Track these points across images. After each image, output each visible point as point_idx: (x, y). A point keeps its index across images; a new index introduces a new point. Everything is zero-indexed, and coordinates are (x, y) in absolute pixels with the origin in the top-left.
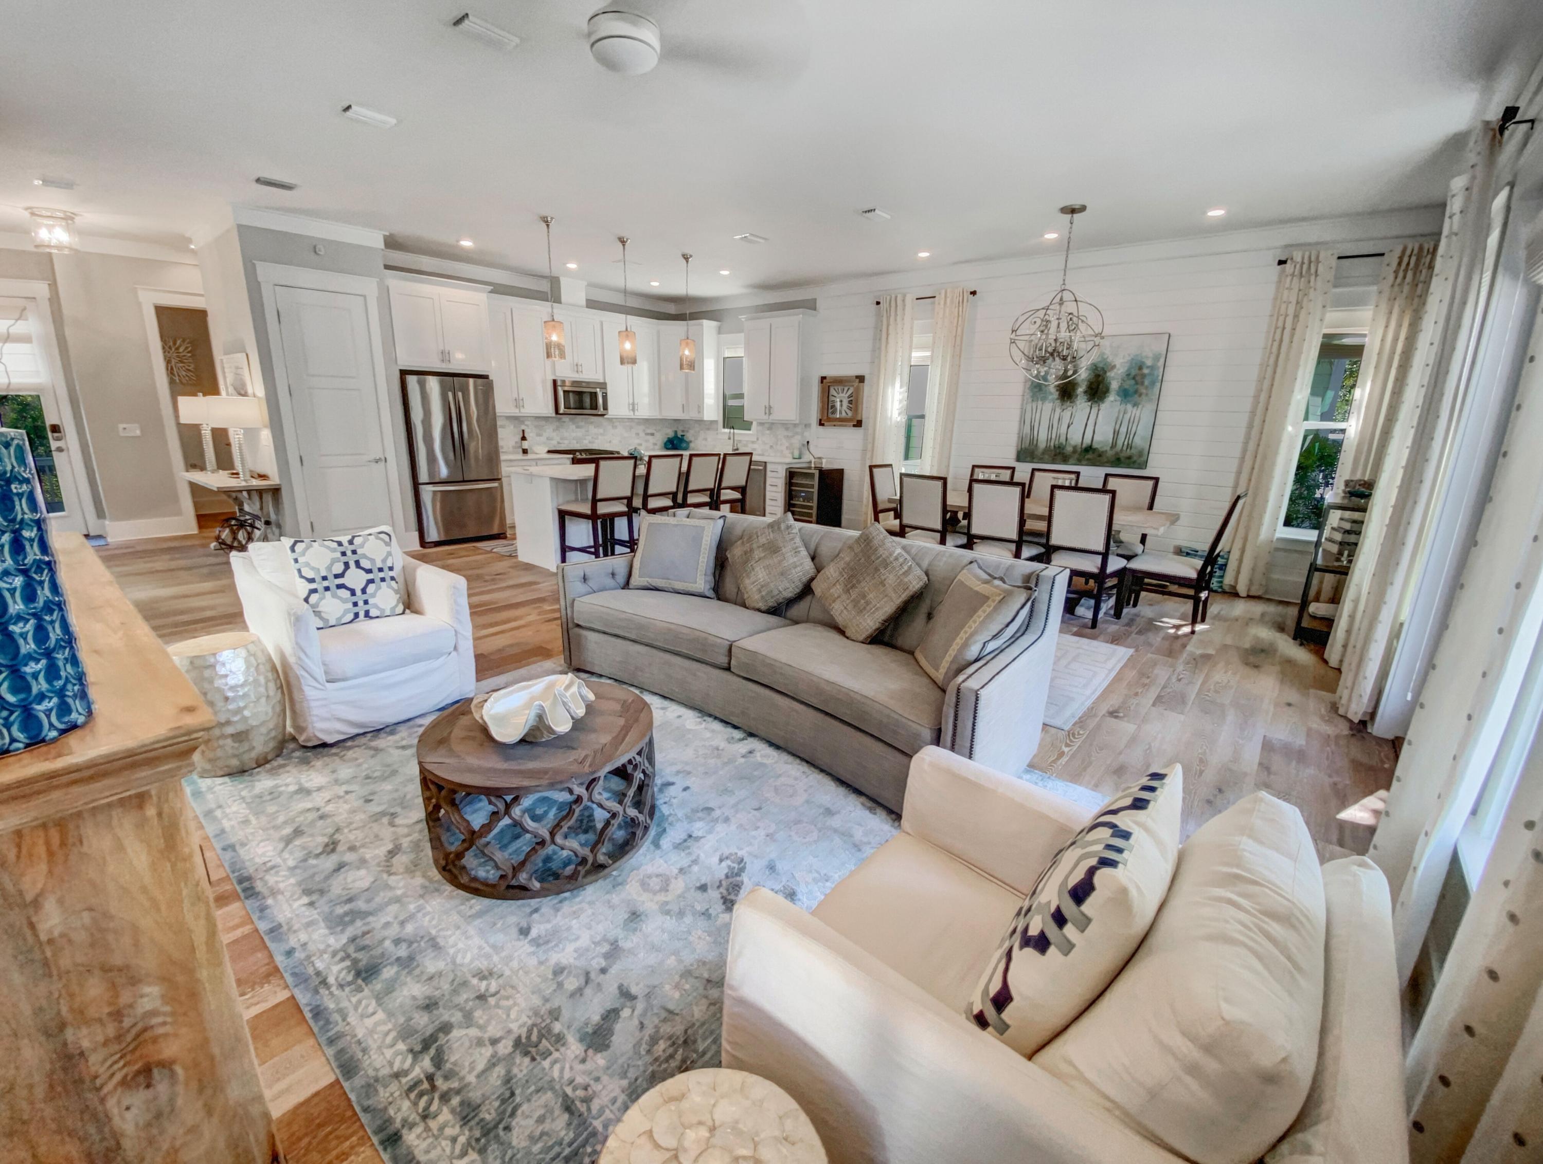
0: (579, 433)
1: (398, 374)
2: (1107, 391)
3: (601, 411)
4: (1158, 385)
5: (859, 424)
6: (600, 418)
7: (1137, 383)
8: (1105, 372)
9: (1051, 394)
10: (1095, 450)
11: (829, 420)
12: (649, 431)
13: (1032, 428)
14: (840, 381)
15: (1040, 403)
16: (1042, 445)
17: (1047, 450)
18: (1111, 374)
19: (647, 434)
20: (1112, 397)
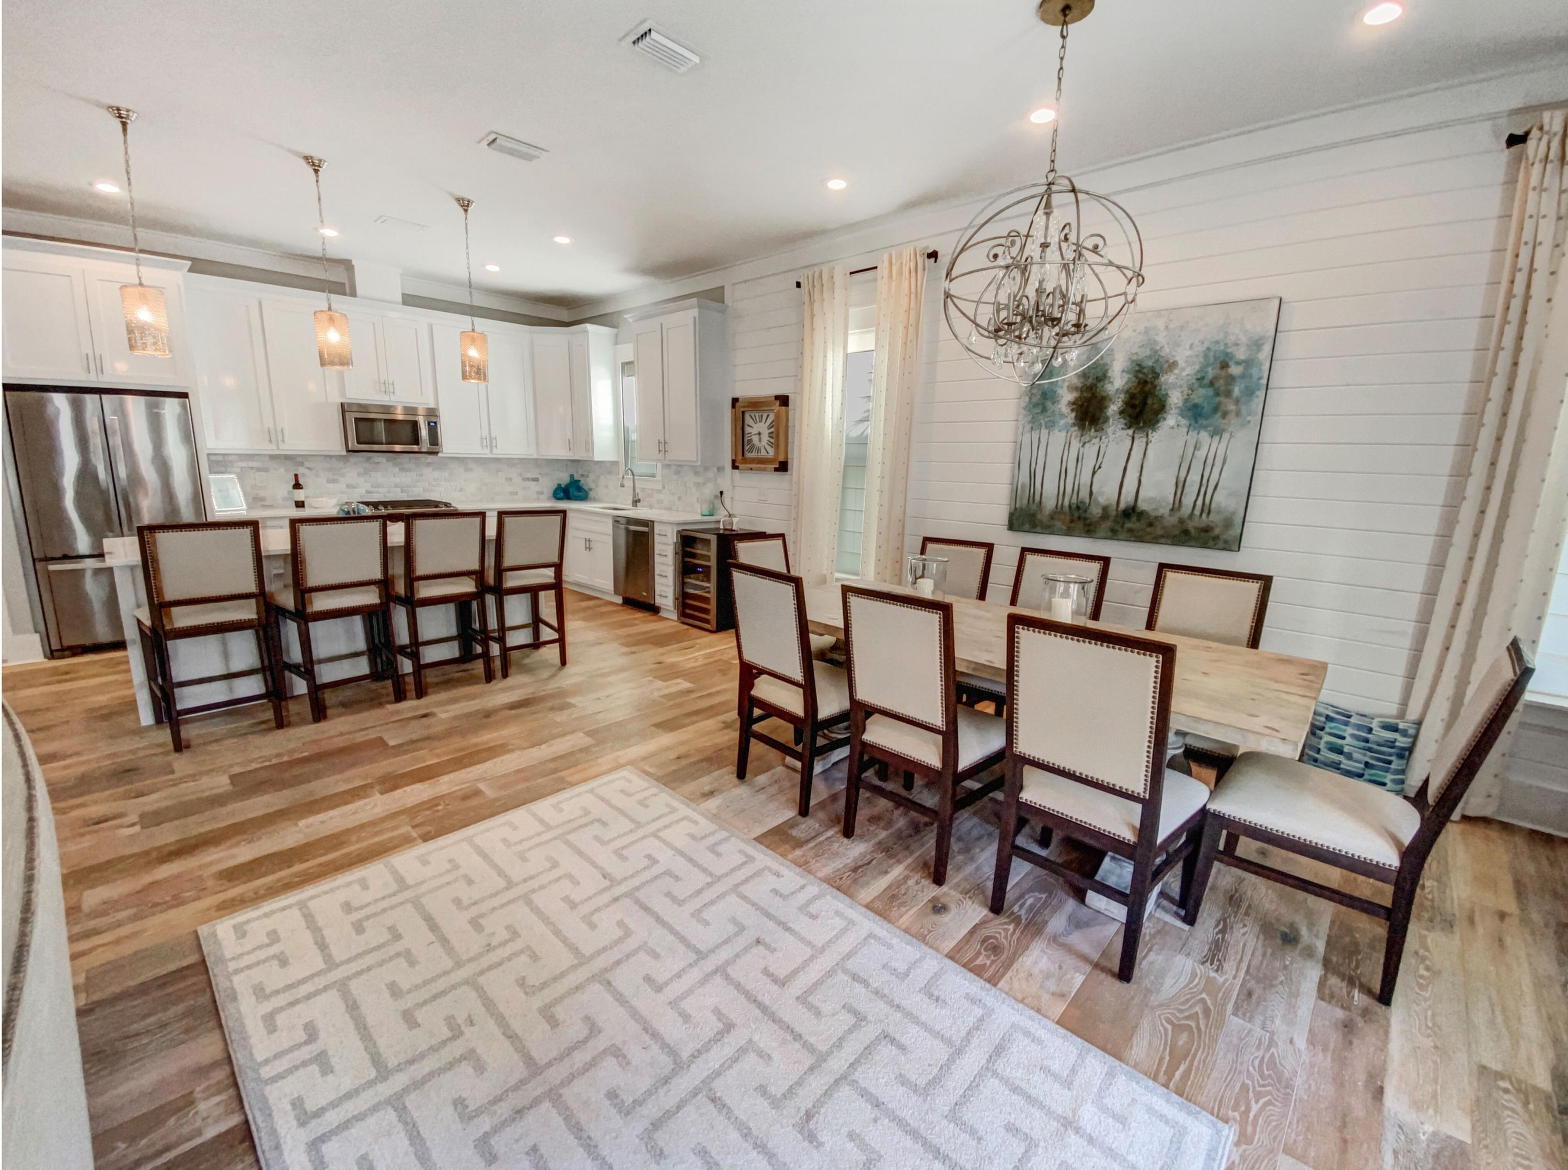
2: (1162, 408)
3: (425, 445)
4: (1261, 394)
5: (783, 467)
6: (428, 458)
7: (1217, 394)
8: (1156, 376)
9: (1062, 416)
10: (1141, 515)
11: (745, 460)
12: (530, 475)
13: (1032, 475)
14: (756, 405)
15: (1044, 432)
16: (1050, 503)
17: (1057, 512)
18: (1168, 379)
19: (526, 479)
20: (1171, 420)
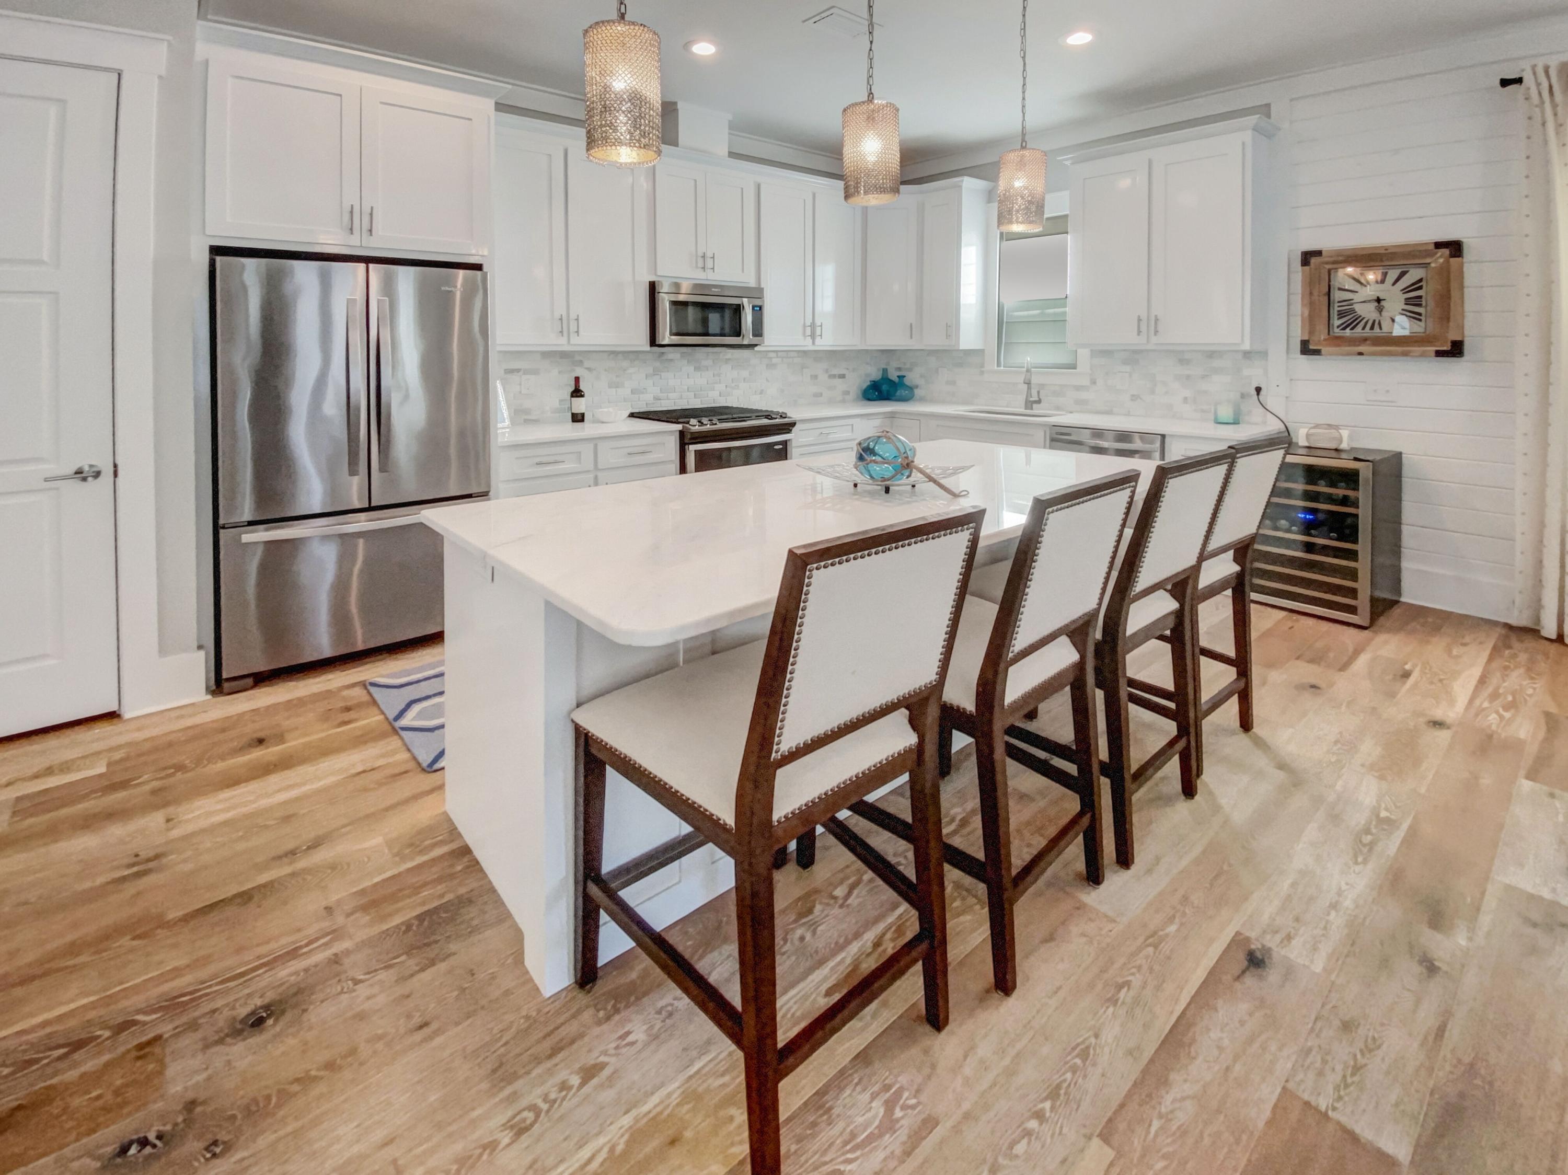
0: (700, 379)
1: (205, 257)
3: (748, 338)
5: (1452, 351)
6: (745, 353)
12: (836, 371)
19: (832, 376)
